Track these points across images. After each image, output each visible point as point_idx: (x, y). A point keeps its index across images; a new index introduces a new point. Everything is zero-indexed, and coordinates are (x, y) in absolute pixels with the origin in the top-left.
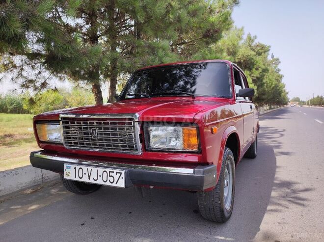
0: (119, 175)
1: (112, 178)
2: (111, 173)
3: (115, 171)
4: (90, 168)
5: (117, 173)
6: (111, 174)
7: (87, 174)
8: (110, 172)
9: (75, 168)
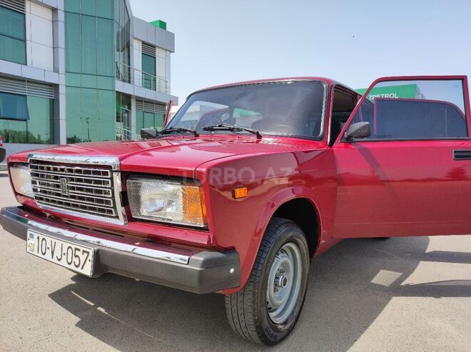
0: (86, 255)
1: (77, 258)
2: (77, 251)
3: (82, 249)
4: (54, 241)
5: (84, 251)
6: (78, 253)
7: (50, 249)
8: (76, 249)
9: (38, 238)
